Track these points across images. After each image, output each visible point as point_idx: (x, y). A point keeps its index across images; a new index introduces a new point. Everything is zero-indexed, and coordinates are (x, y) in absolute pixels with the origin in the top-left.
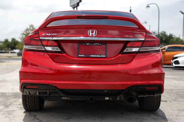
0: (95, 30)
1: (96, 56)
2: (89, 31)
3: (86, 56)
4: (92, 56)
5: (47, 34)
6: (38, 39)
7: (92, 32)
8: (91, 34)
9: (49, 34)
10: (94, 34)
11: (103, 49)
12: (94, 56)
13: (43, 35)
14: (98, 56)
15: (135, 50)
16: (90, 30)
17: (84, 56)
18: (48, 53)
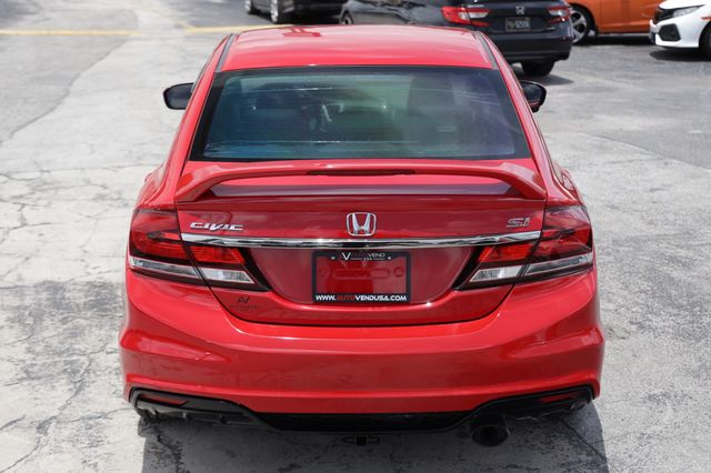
0: (369, 215)
1: (374, 298)
2: (351, 218)
3: (341, 298)
4: (363, 298)
5: (206, 226)
6: (176, 237)
7: (361, 222)
8: (356, 227)
10: (366, 227)
11: (399, 272)
12: (368, 298)
13: (193, 225)
14: (381, 298)
15: (503, 273)
16: (354, 215)
17: (332, 298)
18: (213, 289)
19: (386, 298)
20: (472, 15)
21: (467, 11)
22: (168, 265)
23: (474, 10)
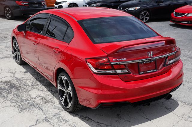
1: (151, 71)
3: (145, 72)
4: (149, 72)
5: (117, 60)
6: (109, 63)
7: (150, 54)
9: (119, 60)
13: (114, 60)
15: (171, 62)
16: (149, 52)
17: (143, 73)
18: (119, 75)
19: (153, 71)
20: (25, 3)
21: (23, 2)
22: (104, 71)
23: (25, 2)
